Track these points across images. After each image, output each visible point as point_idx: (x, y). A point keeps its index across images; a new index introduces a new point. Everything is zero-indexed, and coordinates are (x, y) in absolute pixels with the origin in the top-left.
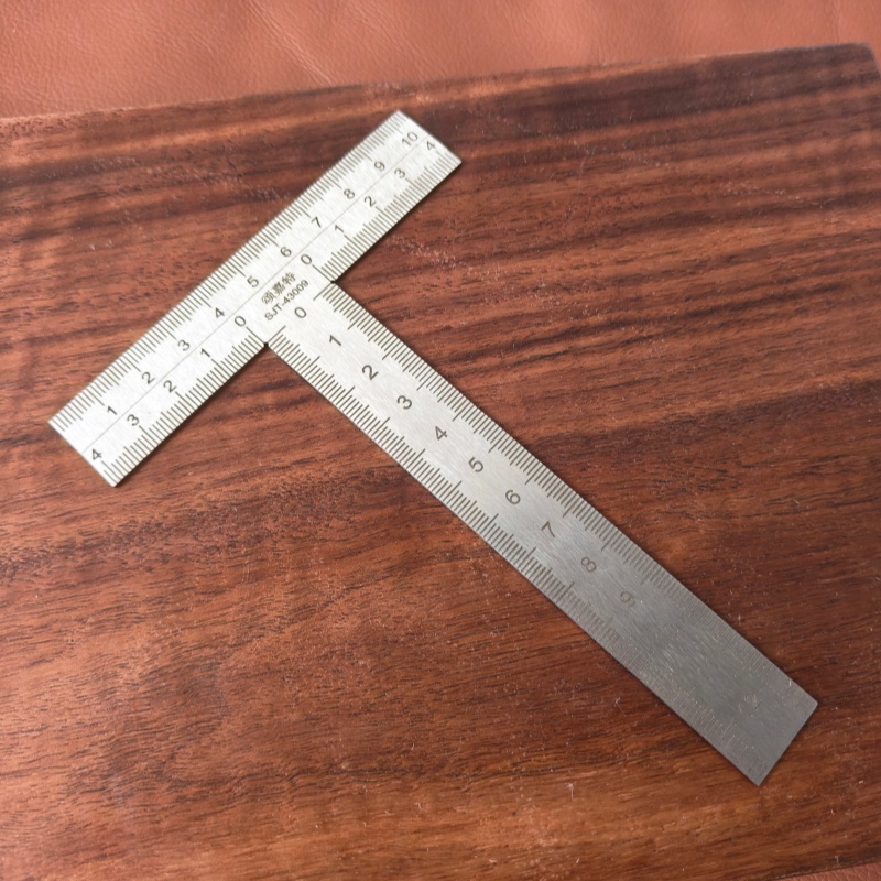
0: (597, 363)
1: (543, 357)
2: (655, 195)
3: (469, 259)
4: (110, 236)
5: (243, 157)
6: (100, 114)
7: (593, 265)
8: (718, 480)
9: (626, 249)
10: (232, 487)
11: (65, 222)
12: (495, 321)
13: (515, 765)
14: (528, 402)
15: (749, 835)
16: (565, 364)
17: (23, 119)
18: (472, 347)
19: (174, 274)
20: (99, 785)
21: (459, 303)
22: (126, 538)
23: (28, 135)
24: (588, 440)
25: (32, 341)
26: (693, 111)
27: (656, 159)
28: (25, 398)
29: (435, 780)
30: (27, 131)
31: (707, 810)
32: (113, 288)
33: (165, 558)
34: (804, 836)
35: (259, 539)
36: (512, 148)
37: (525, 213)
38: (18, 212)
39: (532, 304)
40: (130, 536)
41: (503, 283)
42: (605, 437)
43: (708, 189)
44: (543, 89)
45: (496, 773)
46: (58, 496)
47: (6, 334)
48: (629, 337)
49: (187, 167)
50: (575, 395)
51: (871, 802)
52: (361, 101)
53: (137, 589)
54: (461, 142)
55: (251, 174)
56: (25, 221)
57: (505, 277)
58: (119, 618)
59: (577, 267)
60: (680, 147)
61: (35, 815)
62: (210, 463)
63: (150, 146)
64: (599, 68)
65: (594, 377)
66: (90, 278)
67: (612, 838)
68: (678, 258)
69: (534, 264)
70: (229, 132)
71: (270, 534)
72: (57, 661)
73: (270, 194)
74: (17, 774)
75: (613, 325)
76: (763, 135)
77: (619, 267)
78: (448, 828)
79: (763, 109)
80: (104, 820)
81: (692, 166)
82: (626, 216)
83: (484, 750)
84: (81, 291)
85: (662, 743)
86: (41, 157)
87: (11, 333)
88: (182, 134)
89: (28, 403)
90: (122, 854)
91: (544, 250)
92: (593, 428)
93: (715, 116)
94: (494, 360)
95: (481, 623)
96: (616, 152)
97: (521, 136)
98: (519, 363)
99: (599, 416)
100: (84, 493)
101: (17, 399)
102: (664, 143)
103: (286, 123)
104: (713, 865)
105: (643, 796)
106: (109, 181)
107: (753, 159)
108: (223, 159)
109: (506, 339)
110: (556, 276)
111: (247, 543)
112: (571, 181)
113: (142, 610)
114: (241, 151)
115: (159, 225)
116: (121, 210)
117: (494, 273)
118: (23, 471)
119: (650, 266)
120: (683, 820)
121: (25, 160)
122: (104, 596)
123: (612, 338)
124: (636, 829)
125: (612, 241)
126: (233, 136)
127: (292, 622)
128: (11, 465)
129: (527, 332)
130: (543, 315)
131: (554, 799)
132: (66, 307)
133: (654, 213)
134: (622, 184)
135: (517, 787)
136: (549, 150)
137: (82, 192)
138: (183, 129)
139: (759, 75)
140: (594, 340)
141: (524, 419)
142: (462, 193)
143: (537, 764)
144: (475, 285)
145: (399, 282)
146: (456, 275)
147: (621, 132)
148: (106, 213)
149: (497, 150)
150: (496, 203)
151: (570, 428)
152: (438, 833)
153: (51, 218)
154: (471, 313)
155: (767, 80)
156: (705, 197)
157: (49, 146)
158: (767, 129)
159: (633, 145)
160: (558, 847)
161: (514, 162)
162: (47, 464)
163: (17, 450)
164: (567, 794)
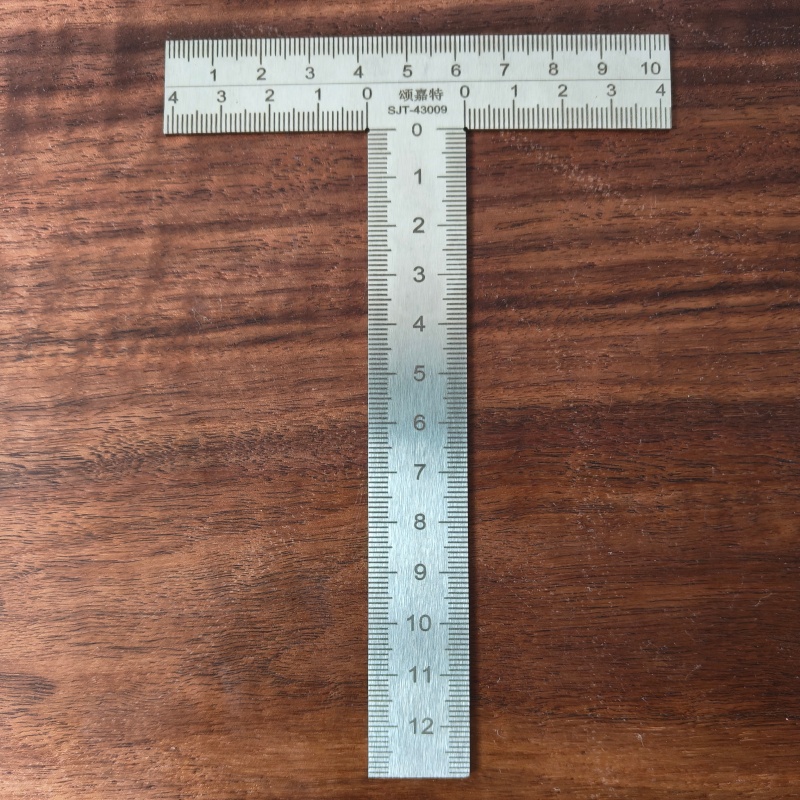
0: (742, 326)
1: (687, 311)
3: (626, 190)
7: (758, 214)
9: (797, 199)
10: (353, 409)
12: (643, 264)
13: (591, 710)
14: (665, 359)
16: (708, 323)
18: (613, 291)
19: (311, 170)
20: (210, 670)
21: (607, 239)
22: (247, 445)
24: (719, 407)
25: (163, 228)
28: (153, 288)
29: (516, 712)
31: (762, 776)
32: (247, 178)
33: (284, 470)
37: (694, 143)
39: (686, 250)
40: (251, 444)
41: (657, 221)
42: (735, 406)
45: (573, 715)
46: (184, 394)
47: (137, 217)
48: (782, 300)
50: (714, 357)
53: (255, 495)
57: (661, 215)
58: (236, 522)
59: (740, 214)
61: (152, 687)
62: (334, 381)
63: (295, 15)
65: (737, 341)
66: (224, 165)
67: (670, 787)
69: (694, 205)
70: (381, 6)
72: (177, 554)
74: (138, 650)
75: (766, 286)
77: (786, 220)
78: (520, 756)
80: (213, 701)
83: (564, 692)
84: (214, 178)
86: (179, 16)
87: (142, 217)
88: (330, 4)
89: (159, 294)
90: (228, 732)
91: (706, 189)
92: (725, 395)
94: (635, 308)
95: (580, 576)
97: (705, 48)
98: (661, 314)
99: (734, 383)
100: (209, 395)
101: (147, 289)
105: (706, 755)
109: (652, 285)
110: (716, 221)
111: (363, 466)
112: (752, 111)
113: (259, 516)
117: (650, 209)
118: (150, 365)
120: (740, 781)
121: (161, 18)
122: (225, 498)
123: (764, 299)
124: (693, 783)
125: (784, 188)
126: (385, 12)
128: (140, 357)
129: (675, 281)
130: (694, 264)
131: (622, 746)
132: (199, 194)
135: (590, 730)
136: (733, 69)
140: (745, 299)
141: (656, 376)
143: (612, 712)
144: (627, 220)
145: (547, 208)
146: (609, 205)
151: (703, 391)
152: (511, 758)
154: (619, 252)
160: (618, 787)
162: (174, 361)
163: (145, 343)
164: (636, 744)
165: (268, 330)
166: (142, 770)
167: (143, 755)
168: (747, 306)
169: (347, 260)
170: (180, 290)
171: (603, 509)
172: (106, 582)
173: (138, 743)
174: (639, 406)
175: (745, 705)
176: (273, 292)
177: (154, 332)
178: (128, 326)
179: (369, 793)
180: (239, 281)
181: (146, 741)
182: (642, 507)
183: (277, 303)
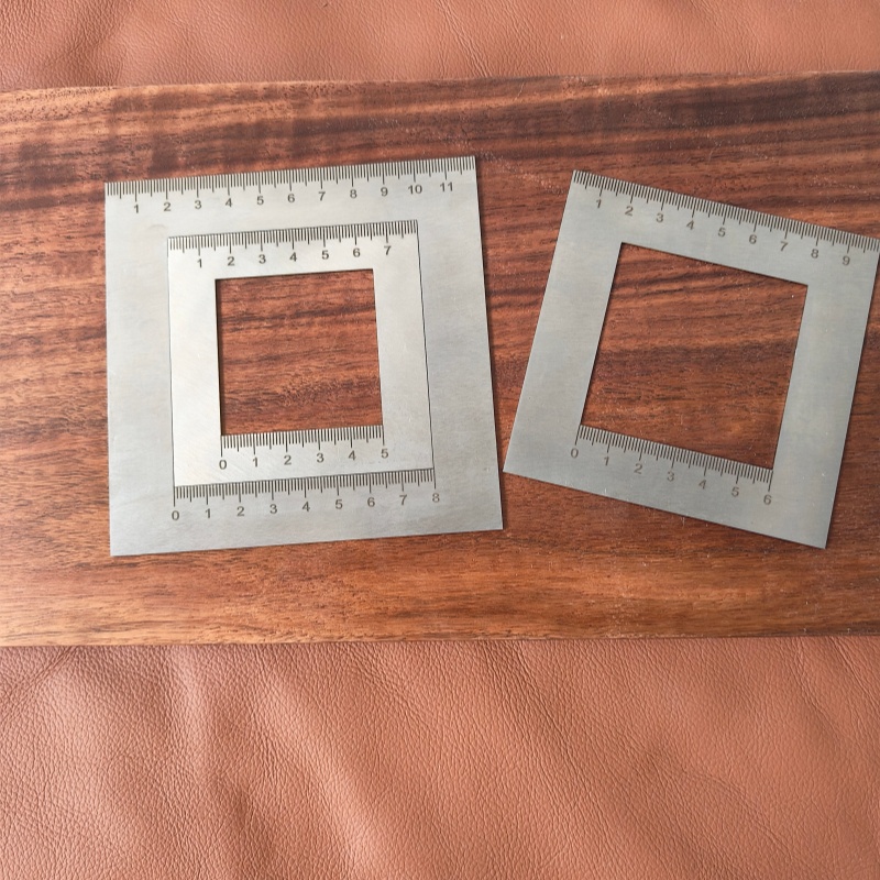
0: (701, 300)
1: (665, 292)
2: (760, 181)
5: (472, 126)
6: (374, 84)
8: (770, 388)
12: (635, 263)
13: (613, 548)
14: (650, 322)
15: (752, 609)
16: (678, 298)
17: (322, 83)
23: (324, 96)
24: (687, 352)
26: (799, 117)
27: (765, 153)
28: (323, 285)
29: (563, 550)
30: (324, 92)
31: (728, 591)
34: (787, 614)
36: (662, 136)
42: (699, 351)
43: (799, 180)
44: (691, 90)
45: (600, 552)
46: (344, 352)
48: (725, 284)
49: (433, 130)
50: (683, 320)
51: (833, 601)
52: (558, 90)
54: (627, 128)
55: (477, 140)
60: (785, 146)
63: (408, 112)
64: (735, 77)
65: (698, 309)
67: (667, 598)
70: (464, 106)
73: (489, 156)
75: (715, 274)
76: (848, 141)
78: (568, 579)
79: (851, 119)
81: (792, 161)
82: (737, 195)
83: (594, 537)
85: (707, 547)
86: (335, 113)
88: (431, 104)
89: (326, 289)
90: (375, 568)
92: (692, 344)
93: (816, 121)
94: (632, 291)
96: (737, 145)
97: (670, 127)
98: (648, 294)
99: (697, 336)
100: (359, 352)
102: (773, 142)
103: (504, 102)
104: (727, 622)
105: (690, 577)
106: (379, 135)
107: (837, 159)
108: (458, 126)
109: (643, 276)
112: (701, 165)
114: (471, 121)
118: (322, 334)
120: (713, 594)
121: (322, 115)
123: (714, 283)
124: (683, 595)
126: (466, 109)
128: (314, 329)
129: (656, 273)
130: (668, 262)
131: (634, 572)
133: (758, 194)
134: (738, 171)
135: (612, 562)
136: (689, 140)
137: (362, 142)
138: (431, 100)
139: (854, 91)
140: (701, 283)
141: (646, 333)
142: (623, 167)
143: (626, 549)
147: (744, 130)
149: (651, 137)
151: (677, 342)
152: (561, 581)
155: (861, 96)
156: (796, 185)
157: (339, 105)
158: (853, 136)
159: (752, 140)
160: (633, 599)
161: (663, 146)
162: (337, 330)
163: (318, 319)
164: (642, 569)
166: (318, 596)
167: (318, 586)
168: (704, 287)
170: (339, 286)
171: (614, 418)
173: (316, 578)
174: (635, 352)
175: (714, 543)
177: (323, 313)
178: (306, 309)
179: (470, 606)
181: (321, 576)
182: (640, 416)
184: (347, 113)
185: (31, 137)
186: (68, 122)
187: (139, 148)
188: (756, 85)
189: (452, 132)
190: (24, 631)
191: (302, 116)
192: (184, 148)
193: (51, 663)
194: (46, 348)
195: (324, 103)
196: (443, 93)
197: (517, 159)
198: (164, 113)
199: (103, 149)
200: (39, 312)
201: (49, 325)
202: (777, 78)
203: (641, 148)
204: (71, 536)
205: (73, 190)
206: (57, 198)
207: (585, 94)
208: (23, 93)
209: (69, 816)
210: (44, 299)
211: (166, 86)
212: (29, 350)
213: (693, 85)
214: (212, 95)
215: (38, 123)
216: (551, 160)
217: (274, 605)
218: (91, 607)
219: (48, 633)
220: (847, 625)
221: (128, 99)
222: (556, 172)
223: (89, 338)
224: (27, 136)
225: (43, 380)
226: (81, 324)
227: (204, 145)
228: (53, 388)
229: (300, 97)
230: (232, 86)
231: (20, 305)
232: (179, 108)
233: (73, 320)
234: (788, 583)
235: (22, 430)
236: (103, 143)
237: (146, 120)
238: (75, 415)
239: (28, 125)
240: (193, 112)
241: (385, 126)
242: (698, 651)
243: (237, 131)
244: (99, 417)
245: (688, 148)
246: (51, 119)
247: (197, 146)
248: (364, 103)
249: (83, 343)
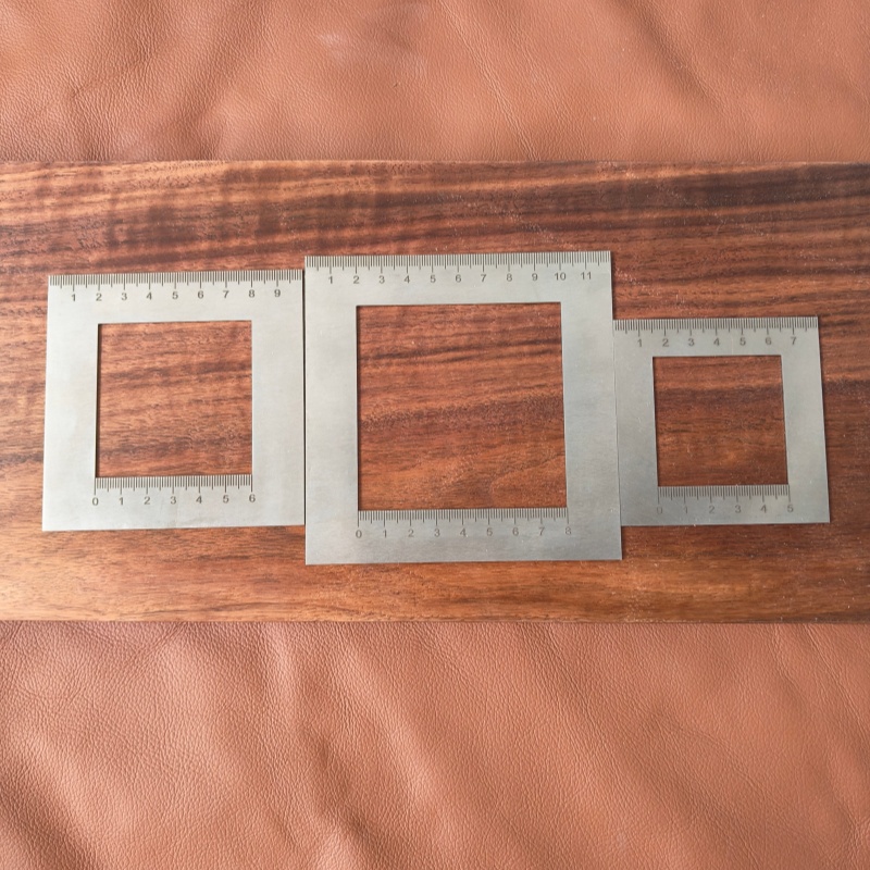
2: (757, 254)
3: (644, 281)
4: (448, 243)
5: (523, 202)
6: (442, 164)
7: (713, 293)
8: (760, 424)
9: (734, 285)
10: (503, 395)
11: (422, 232)
15: (740, 601)
17: (398, 162)
21: (635, 307)
23: (401, 173)
24: (694, 393)
26: (791, 200)
27: (762, 230)
28: (399, 332)
30: (401, 170)
31: (722, 586)
33: (468, 426)
34: (768, 606)
35: (515, 423)
36: (678, 214)
37: (680, 257)
38: (395, 222)
39: (675, 312)
40: (451, 413)
41: (661, 297)
42: (703, 393)
43: (789, 253)
44: (702, 176)
46: (417, 387)
49: (491, 205)
50: (691, 367)
51: (804, 596)
52: (594, 173)
53: (453, 440)
54: (649, 207)
55: (527, 214)
56: (400, 228)
57: (663, 294)
58: (443, 453)
59: (704, 293)
60: (778, 224)
62: (493, 380)
63: (470, 189)
64: (739, 165)
67: (673, 591)
68: (763, 294)
69: (680, 288)
70: (516, 185)
71: (521, 421)
72: (413, 470)
73: (536, 228)
76: (829, 221)
77: (728, 296)
78: (594, 575)
79: (833, 203)
81: (783, 237)
82: (737, 265)
85: (706, 552)
86: (410, 188)
88: (489, 183)
89: (401, 336)
91: (687, 280)
92: (698, 387)
93: (804, 205)
96: (739, 223)
97: (685, 207)
99: (702, 381)
100: (429, 388)
101: (395, 333)
102: (769, 221)
103: (549, 183)
104: (719, 611)
105: (692, 575)
106: (447, 208)
107: (819, 236)
108: (511, 202)
110: (692, 297)
111: (509, 424)
112: (709, 239)
113: (455, 451)
114: (522, 198)
115: (473, 239)
116: (453, 228)
117: (657, 291)
118: (398, 373)
119: (745, 298)
120: (710, 589)
121: (399, 190)
122: (437, 441)
124: (685, 589)
125: (727, 280)
126: (518, 188)
127: (528, 467)
128: (392, 368)
131: (647, 570)
133: (754, 265)
134: (739, 245)
136: (699, 217)
137: (431, 214)
138: (489, 180)
139: (836, 180)
142: (645, 240)
143: (641, 552)
144: (645, 297)
146: (635, 290)
147: (744, 211)
148: (445, 229)
149: (669, 214)
150: (664, 248)
151: (686, 385)
153: (414, 228)
154: (641, 314)
155: (841, 184)
156: (786, 258)
157: (413, 182)
158: (834, 217)
159: (751, 219)
160: (646, 592)
161: (678, 223)
162: (411, 369)
163: (395, 361)
164: (654, 568)
165: (459, 354)
166: (395, 585)
169: (500, 318)
170: (412, 333)
172: (375, 485)
175: (712, 548)
176: (460, 335)
177: (400, 355)
178: (386, 352)
179: (515, 595)
180: (443, 329)
181: (397, 569)
183: (463, 341)
184: (420, 188)
185: (158, 202)
186: (188, 190)
187: (247, 214)
188: (755, 173)
189: (506, 207)
190: (156, 609)
191: (383, 190)
192: (285, 214)
193: (167, 634)
194: (173, 379)
195: (401, 180)
196: (498, 173)
197: (560, 231)
198: (268, 185)
199: (218, 213)
200: (167, 349)
201: (174, 360)
202: (773, 166)
203: (661, 224)
204: (195, 534)
205: (193, 248)
206: (180, 254)
207: (614, 177)
208: (150, 165)
209: (185, 757)
210: (171, 339)
211: (270, 162)
212: (159, 380)
213: (704, 172)
214: (308, 170)
215: (163, 191)
216: (586, 232)
217: (359, 591)
218: (211, 590)
219: (176, 611)
220: (815, 615)
221: (238, 172)
222: (591, 242)
223: (208, 372)
224: (155, 202)
225: (170, 406)
226: (202, 359)
227: (301, 212)
228: (179, 412)
229: (381, 174)
230: (325, 163)
231: (151, 344)
232: (280, 180)
233: (195, 356)
234: (769, 581)
235: (153, 446)
236: (217, 209)
237: (253, 190)
238: (196, 436)
239: (156, 192)
240: (292, 184)
241: (450, 201)
242: (696, 632)
243: (329, 202)
244: (217, 437)
245: (698, 225)
246: (175, 187)
247: (296, 213)
248: (434, 180)
249: (204, 376)
